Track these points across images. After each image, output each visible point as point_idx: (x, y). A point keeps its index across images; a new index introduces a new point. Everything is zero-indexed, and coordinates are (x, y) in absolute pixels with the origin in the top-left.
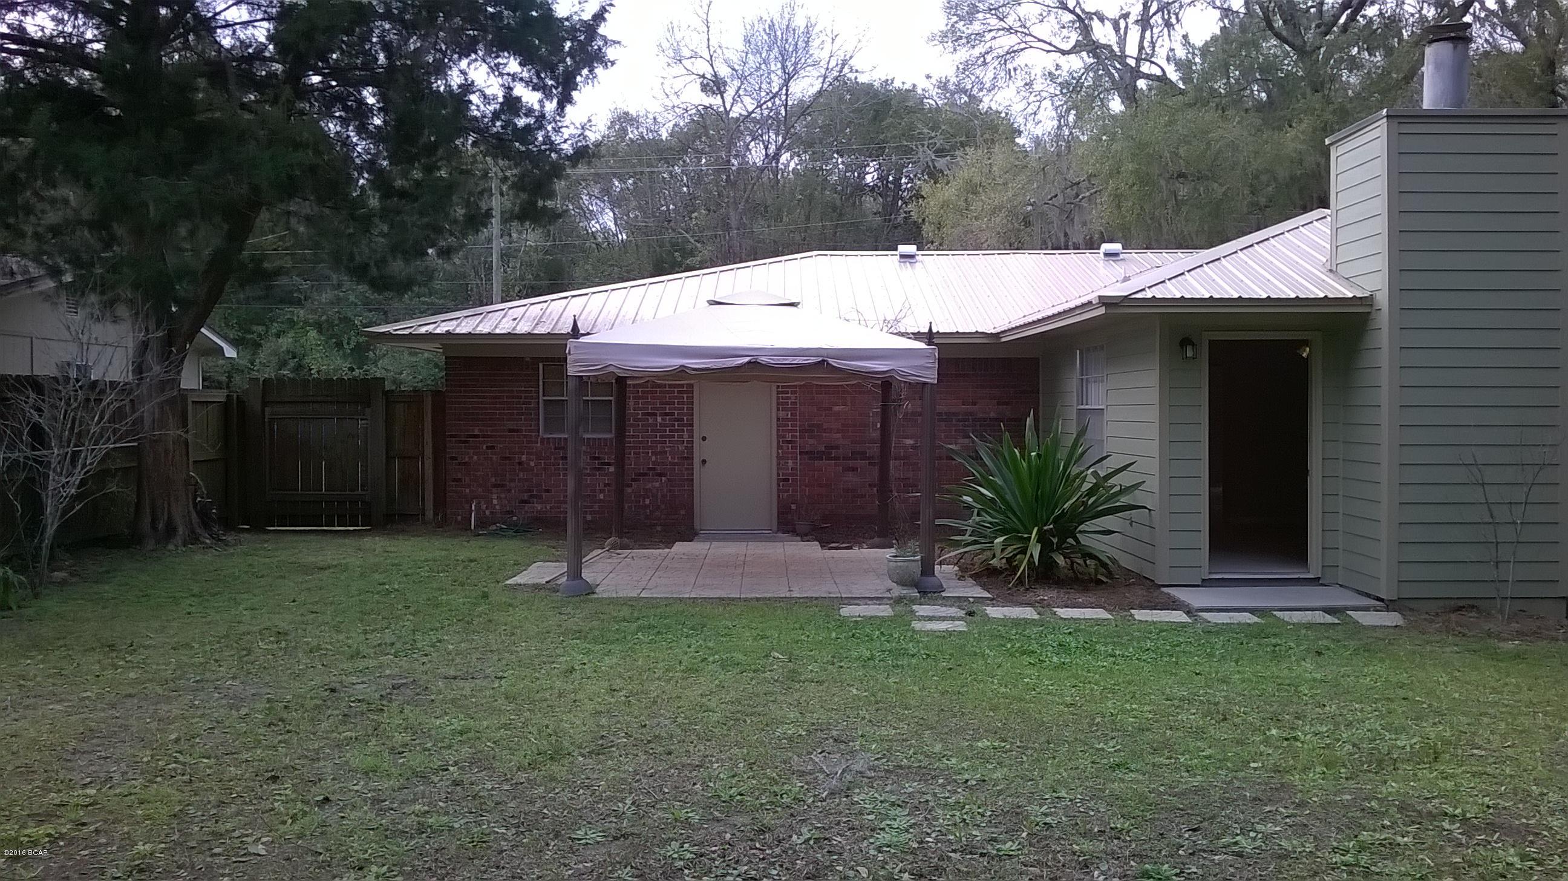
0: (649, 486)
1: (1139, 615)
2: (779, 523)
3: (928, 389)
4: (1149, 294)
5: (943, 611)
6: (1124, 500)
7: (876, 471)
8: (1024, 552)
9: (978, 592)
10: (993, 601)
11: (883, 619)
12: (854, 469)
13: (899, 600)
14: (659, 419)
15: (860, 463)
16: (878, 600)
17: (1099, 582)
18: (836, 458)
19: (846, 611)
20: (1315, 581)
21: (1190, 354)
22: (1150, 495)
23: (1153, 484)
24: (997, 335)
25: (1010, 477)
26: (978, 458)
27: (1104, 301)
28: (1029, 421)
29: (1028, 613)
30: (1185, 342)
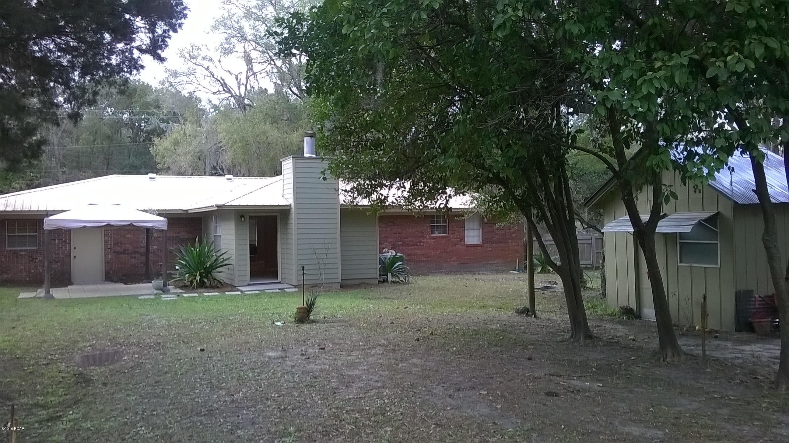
0: (53, 266)
1: (227, 293)
2: (106, 278)
3: (164, 232)
4: (229, 204)
5: (170, 296)
6: (226, 262)
7: (144, 258)
8: (195, 279)
9: (181, 291)
10: (185, 293)
11: (152, 299)
12: (135, 258)
13: (156, 294)
14: (57, 241)
15: (137, 255)
16: (150, 295)
17: (218, 287)
18: (128, 254)
19: (139, 298)
20: (280, 283)
21: (243, 220)
22: (233, 261)
23: (233, 257)
24: (187, 210)
25: (191, 257)
26: (181, 252)
27: (217, 206)
28: (197, 239)
29: (196, 295)
30: (242, 216)
